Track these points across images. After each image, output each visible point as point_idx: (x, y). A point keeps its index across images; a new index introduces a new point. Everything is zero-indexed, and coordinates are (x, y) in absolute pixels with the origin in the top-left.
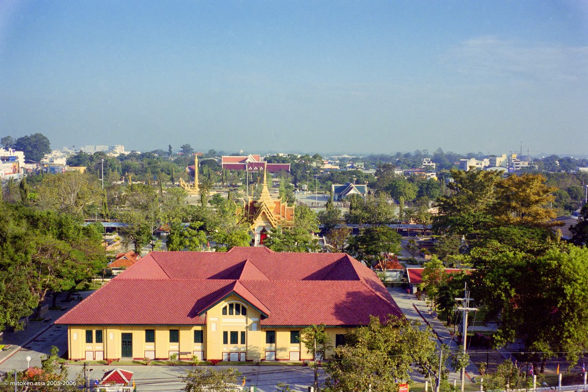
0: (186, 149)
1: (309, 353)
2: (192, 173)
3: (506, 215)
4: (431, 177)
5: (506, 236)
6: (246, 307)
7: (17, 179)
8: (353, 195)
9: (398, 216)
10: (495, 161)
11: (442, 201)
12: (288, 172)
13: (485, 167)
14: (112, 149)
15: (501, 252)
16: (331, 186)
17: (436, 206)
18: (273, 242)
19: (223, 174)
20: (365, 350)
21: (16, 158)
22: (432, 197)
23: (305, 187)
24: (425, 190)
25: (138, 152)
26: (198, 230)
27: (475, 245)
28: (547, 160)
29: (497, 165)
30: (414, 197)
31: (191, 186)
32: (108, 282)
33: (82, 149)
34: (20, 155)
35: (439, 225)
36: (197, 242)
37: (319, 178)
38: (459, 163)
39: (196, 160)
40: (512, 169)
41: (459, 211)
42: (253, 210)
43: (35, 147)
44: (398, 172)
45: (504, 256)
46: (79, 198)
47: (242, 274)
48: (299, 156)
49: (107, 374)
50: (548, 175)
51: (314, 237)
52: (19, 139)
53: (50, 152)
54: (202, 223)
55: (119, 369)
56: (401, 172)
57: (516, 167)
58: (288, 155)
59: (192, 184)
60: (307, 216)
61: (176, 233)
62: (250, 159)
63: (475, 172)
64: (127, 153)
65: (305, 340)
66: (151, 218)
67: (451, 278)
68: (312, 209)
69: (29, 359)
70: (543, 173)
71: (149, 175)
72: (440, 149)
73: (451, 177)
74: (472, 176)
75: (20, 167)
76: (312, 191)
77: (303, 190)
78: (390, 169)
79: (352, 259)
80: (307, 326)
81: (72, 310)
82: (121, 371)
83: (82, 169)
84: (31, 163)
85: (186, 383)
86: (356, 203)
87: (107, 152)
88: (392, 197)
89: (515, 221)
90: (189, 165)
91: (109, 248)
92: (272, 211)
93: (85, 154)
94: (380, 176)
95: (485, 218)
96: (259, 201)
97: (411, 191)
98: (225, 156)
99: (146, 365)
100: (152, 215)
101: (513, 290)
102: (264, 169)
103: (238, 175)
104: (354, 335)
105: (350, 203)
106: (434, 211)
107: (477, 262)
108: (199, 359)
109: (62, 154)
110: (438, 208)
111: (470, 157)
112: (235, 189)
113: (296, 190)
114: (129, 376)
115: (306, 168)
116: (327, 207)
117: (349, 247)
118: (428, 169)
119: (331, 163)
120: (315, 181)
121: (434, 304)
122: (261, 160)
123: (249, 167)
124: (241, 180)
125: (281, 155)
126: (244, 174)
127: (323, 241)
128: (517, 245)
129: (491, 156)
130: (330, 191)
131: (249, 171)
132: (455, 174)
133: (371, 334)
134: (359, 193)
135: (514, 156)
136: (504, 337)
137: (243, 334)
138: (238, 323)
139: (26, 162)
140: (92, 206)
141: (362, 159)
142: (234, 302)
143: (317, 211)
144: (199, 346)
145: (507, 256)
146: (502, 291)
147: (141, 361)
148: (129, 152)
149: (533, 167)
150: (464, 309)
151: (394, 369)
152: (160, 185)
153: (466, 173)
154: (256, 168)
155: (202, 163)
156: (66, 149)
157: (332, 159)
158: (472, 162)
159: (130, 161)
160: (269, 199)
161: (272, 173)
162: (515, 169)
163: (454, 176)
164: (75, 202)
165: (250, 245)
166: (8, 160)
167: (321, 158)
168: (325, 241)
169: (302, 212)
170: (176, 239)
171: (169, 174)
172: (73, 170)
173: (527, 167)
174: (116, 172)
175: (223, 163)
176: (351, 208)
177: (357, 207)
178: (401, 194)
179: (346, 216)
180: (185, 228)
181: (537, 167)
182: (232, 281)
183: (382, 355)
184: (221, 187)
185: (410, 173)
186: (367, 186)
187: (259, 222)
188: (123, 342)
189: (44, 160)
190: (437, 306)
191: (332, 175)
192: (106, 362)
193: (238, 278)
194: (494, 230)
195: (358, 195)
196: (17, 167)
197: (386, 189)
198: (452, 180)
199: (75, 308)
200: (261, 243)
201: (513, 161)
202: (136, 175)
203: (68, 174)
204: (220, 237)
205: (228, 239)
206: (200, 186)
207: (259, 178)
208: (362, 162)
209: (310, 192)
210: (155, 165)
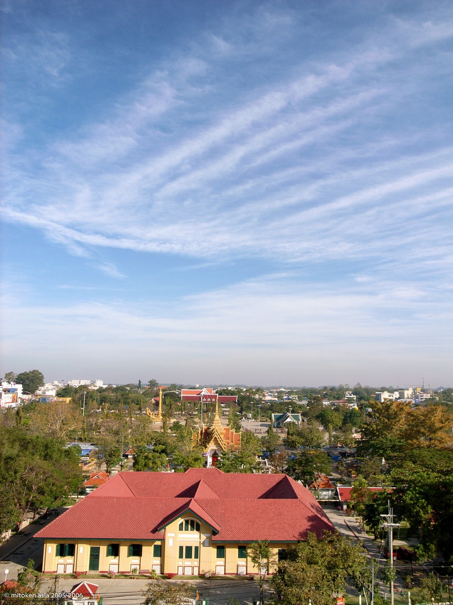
0: (153, 384)
1: (255, 567)
2: (157, 404)
3: (417, 439)
4: (353, 407)
5: (418, 458)
6: (200, 523)
7: (14, 408)
8: (290, 423)
9: (328, 441)
10: (404, 393)
11: (363, 428)
12: (235, 402)
13: (396, 398)
14: (93, 383)
15: (416, 472)
16: (271, 415)
17: (358, 432)
18: (223, 464)
19: (182, 405)
20: (304, 565)
21: (16, 390)
22: (354, 424)
23: (250, 415)
24: (349, 418)
25: (114, 386)
26: (160, 453)
27: (394, 466)
28: (444, 392)
29: (406, 397)
30: (340, 424)
31: (155, 414)
32: (82, 498)
33: (69, 382)
34: (19, 387)
35: (363, 448)
36: (159, 463)
37: (261, 408)
38: (375, 396)
39: (161, 392)
40: (418, 400)
41: (378, 436)
42: (207, 436)
43: (32, 381)
44: (326, 403)
45: (419, 476)
46: (64, 424)
47: (197, 492)
48: (245, 390)
49: (75, 587)
50: (447, 405)
51: (258, 460)
52: (20, 374)
53: (43, 385)
54: (164, 447)
55: (86, 582)
56: (329, 403)
57: (421, 399)
58: (236, 389)
59: (156, 413)
60: (251, 441)
61: (141, 456)
62: (204, 392)
63: (389, 403)
64: (105, 387)
65: (251, 554)
66: (121, 442)
67: (376, 495)
68: (255, 435)
69: (7, 571)
70: (443, 403)
71: (121, 405)
72: (359, 384)
73: (369, 407)
74: (387, 406)
75: (18, 397)
76: (256, 419)
77: (248, 418)
78: (320, 400)
79: (290, 479)
80: (253, 541)
81: (50, 524)
82: (88, 584)
83: (68, 399)
84: (28, 394)
85: (146, 597)
86: (293, 431)
87: (88, 385)
88: (322, 424)
89: (425, 445)
90: (155, 397)
91: (85, 468)
92: (222, 436)
93: (71, 387)
94: (311, 406)
95: (400, 442)
96: (212, 428)
97: (338, 419)
98: (184, 390)
99: (110, 578)
100: (123, 440)
101: (429, 506)
102: (216, 400)
103: (195, 405)
104: (295, 550)
105: (287, 430)
106: (357, 436)
107: (396, 481)
108: (158, 572)
109: (53, 387)
110: (360, 433)
111: (383, 390)
112: (191, 417)
113: (242, 418)
114: (94, 588)
115: (249, 399)
116: (268, 433)
117: (288, 468)
118: (350, 401)
119: (271, 396)
120: (258, 411)
121: (362, 520)
122: (213, 392)
123: (203, 399)
124: (197, 410)
125: (230, 388)
126: (199, 405)
127: (265, 463)
128: (428, 465)
129: (400, 390)
130: (271, 419)
131: (203, 401)
132: (372, 404)
133: (310, 549)
134: (295, 421)
135: (419, 390)
136: (425, 552)
137: (197, 548)
138: (193, 538)
139: (24, 393)
140: (74, 431)
141: (295, 392)
142: (189, 518)
143: (260, 436)
144: (157, 560)
145: (422, 477)
146: (420, 508)
147: (107, 574)
148: (107, 386)
149: (434, 398)
150: (388, 524)
151: (331, 583)
152: (130, 413)
153: (382, 404)
154: (209, 400)
155: (165, 395)
156: (56, 383)
157: (271, 392)
158: (385, 396)
159: (106, 393)
160: (220, 425)
161: (222, 403)
162: (420, 400)
163: (372, 406)
164: (60, 427)
165: (204, 466)
166: (9, 391)
167: (262, 391)
168: (267, 463)
169: (248, 437)
170: (142, 461)
171: (137, 404)
172: (61, 400)
173: (429, 399)
174: (95, 402)
175: (182, 395)
176: (288, 434)
177: (293, 434)
178: (329, 421)
179: (284, 441)
180: (149, 451)
181: (437, 398)
182: (188, 499)
183: (321, 569)
184: (180, 416)
185: (336, 404)
186: (301, 415)
187: (212, 446)
188: (91, 555)
189: (38, 392)
190: (364, 522)
191: (272, 406)
192: (75, 575)
193: (193, 497)
194: (409, 453)
195: (294, 423)
196: (15, 398)
197: (317, 417)
198: (370, 410)
199: (52, 522)
200: (213, 464)
201: (418, 394)
202: (111, 405)
203: (57, 403)
204: (179, 459)
205: (184, 461)
206: (163, 415)
207: (211, 408)
208: (296, 394)
209: (253, 420)
210: (127, 396)
